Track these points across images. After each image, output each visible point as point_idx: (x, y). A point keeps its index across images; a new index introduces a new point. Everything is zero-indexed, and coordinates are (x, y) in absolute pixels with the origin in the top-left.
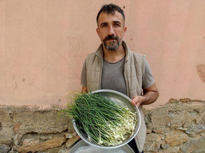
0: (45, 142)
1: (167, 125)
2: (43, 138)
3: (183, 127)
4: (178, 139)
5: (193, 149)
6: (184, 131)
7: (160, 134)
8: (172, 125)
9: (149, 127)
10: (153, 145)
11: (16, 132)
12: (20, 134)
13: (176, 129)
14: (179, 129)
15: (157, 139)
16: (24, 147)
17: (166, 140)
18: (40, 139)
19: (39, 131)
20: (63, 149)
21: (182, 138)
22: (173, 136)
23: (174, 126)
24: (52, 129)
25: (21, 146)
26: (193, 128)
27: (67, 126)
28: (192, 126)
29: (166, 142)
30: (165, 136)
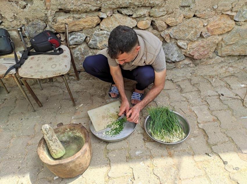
0: (79, 20)
1: (213, 7)
2: (77, 16)
3: (232, 11)
4: (223, 26)
5: (237, 40)
6: (232, 17)
7: (203, 20)
8: (218, 8)
9: (191, 10)
10: (192, 32)
11: (48, 8)
12: (52, 10)
13: (223, 14)
14: (227, 14)
15: (198, 25)
16: (59, 24)
17: (208, 26)
18: (74, 17)
19: (71, 7)
20: (98, 30)
21: (228, 25)
22: (218, 22)
23: (221, 8)
24: (84, 5)
25: (56, 23)
26: (244, 13)
27: (99, 2)
28: (243, 11)
29: (208, 29)
30: (208, 21)
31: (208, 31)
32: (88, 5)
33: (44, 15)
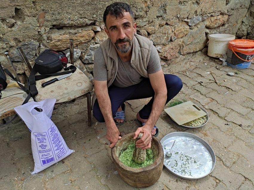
0: (76, 35)
1: (177, 16)
2: (72, 31)
3: (188, 18)
4: (183, 30)
5: (192, 40)
6: (187, 23)
7: (171, 26)
8: (181, 16)
9: (164, 19)
10: (165, 37)
12: (46, 27)
13: (182, 21)
14: (185, 21)
15: (169, 31)
16: (55, 42)
17: (175, 32)
18: (70, 33)
19: (68, 22)
20: (93, 44)
21: (186, 30)
22: (181, 27)
23: (182, 16)
24: (81, 20)
25: (51, 40)
26: (194, 19)
27: (96, 16)
28: (194, 18)
29: (175, 34)
30: (175, 28)
31: (175, 36)
32: (85, 19)
33: (37, 33)
